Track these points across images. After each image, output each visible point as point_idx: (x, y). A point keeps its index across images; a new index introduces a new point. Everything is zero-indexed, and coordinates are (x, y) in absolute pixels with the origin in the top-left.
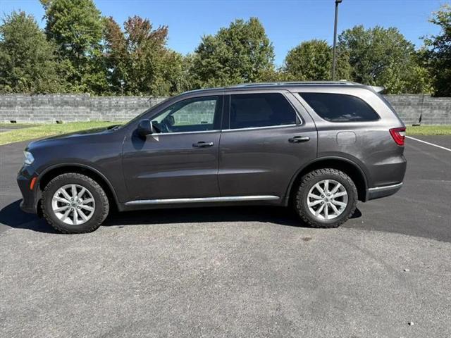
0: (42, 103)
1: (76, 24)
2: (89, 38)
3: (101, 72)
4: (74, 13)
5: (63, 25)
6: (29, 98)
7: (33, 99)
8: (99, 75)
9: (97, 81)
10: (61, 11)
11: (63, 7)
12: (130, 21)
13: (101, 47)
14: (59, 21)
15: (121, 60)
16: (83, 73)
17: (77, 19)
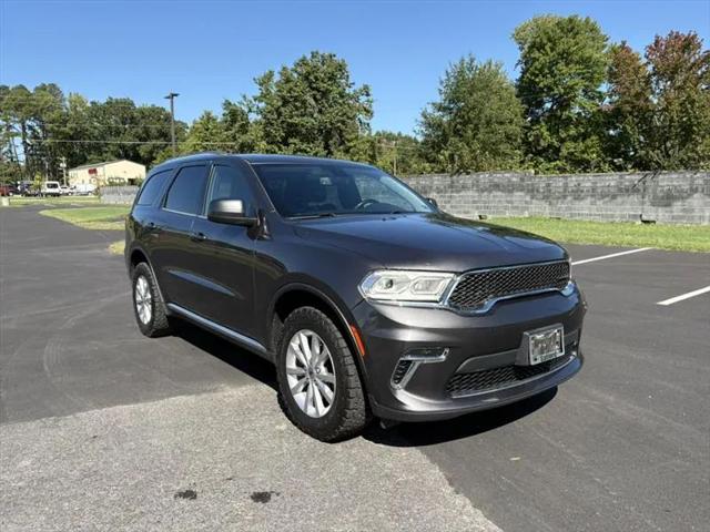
0: (464, 187)
1: (561, 65)
2: (580, 84)
3: (594, 138)
4: (560, 48)
5: (541, 70)
6: (448, 180)
7: (453, 182)
8: (588, 142)
9: (583, 152)
10: (541, 47)
11: (545, 41)
12: (657, 42)
13: (601, 97)
14: (537, 63)
15: (631, 113)
16: (562, 141)
17: (565, 56)
